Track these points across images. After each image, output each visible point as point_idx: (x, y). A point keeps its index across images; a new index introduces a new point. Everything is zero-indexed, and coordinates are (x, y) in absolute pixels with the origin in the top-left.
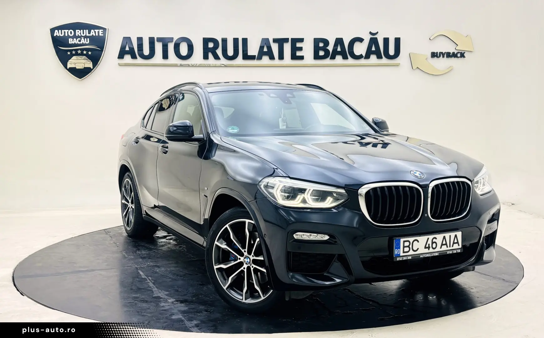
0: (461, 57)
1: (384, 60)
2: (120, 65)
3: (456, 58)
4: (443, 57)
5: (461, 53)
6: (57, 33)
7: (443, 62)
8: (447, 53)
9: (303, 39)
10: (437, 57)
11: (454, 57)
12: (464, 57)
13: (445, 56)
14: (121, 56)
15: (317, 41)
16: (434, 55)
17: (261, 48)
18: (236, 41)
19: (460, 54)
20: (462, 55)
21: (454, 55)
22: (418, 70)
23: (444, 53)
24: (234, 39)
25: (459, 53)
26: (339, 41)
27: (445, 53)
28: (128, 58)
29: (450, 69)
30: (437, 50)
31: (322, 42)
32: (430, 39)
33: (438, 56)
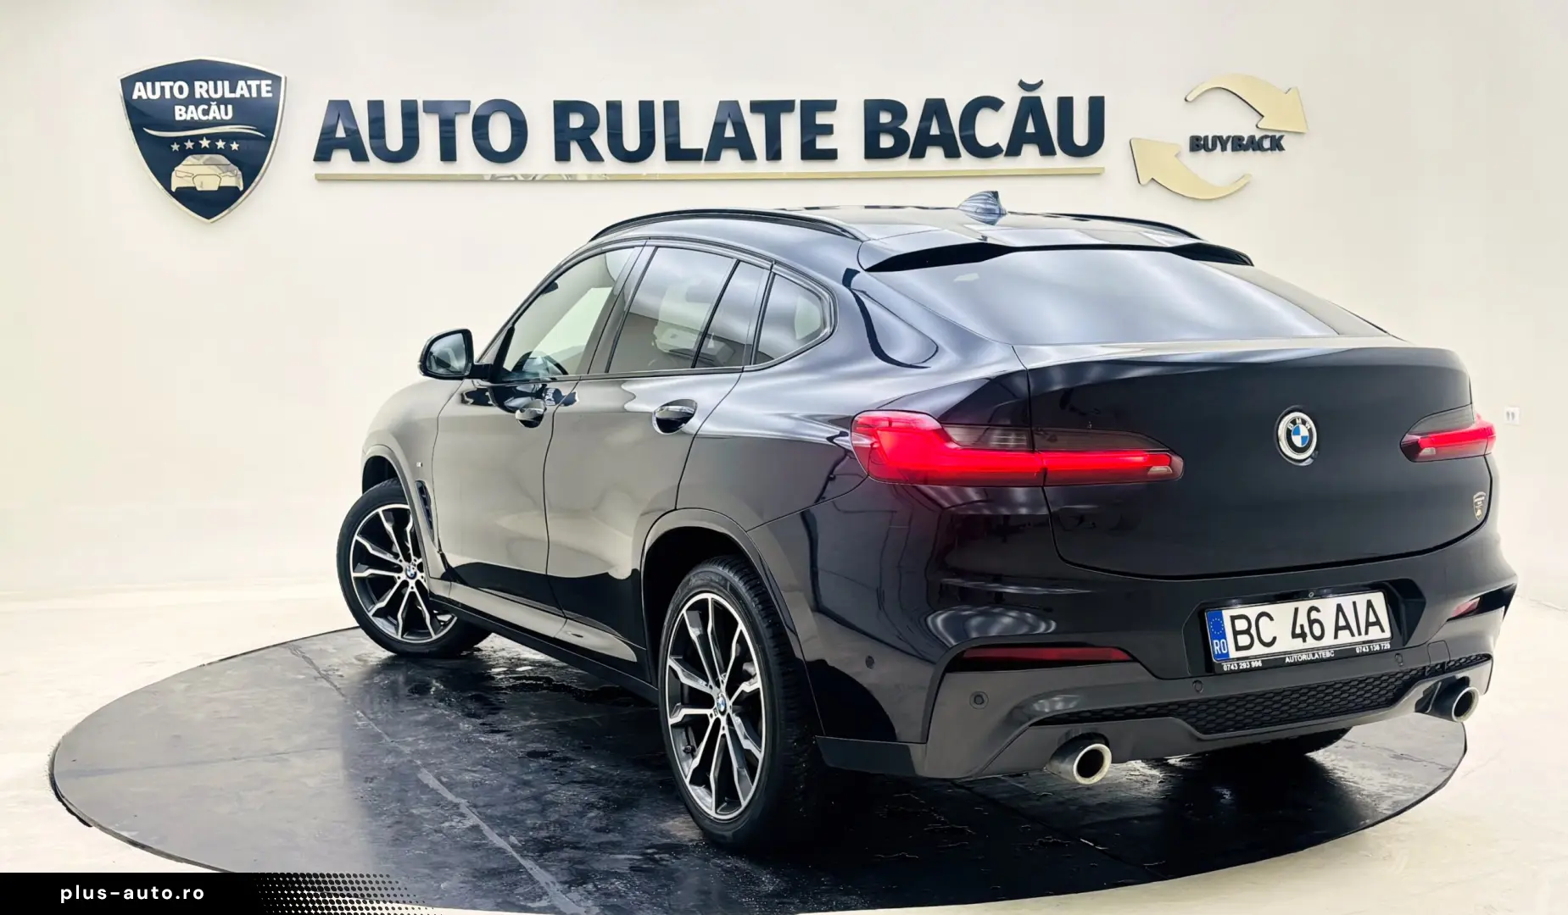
0: (1272, 149)
1: (1061, 160)
2: (319, 180)
3: (1258, 152)
4: (1224, 149)
5: (1272, 138)
6: (140, 91)
7: (1224, 164)
8: (1234, 138)
9: (834, 102)
10: (1207, 150)
11: (1254, 150)
12: (1281, 148)
13: (1229, 146)
14: (323, 154)
15: (873, 108)
16: (1197, 144)
17: (719, 127)
18: (646, 109)
19: (1269, 140)
20: (1276, 144)
21: (1254, 145)
22: (1153, 186)
23: (1224, 138)
24: (642, 103)
25: (1266, 137)
26: (935, 109)
27: (1229, 137)
28: (342, 160)
29: (1241, 183)
30: (1207, 131)
31: (887, 110)
32: (1186, 100)
33: (1210, 146)
